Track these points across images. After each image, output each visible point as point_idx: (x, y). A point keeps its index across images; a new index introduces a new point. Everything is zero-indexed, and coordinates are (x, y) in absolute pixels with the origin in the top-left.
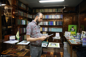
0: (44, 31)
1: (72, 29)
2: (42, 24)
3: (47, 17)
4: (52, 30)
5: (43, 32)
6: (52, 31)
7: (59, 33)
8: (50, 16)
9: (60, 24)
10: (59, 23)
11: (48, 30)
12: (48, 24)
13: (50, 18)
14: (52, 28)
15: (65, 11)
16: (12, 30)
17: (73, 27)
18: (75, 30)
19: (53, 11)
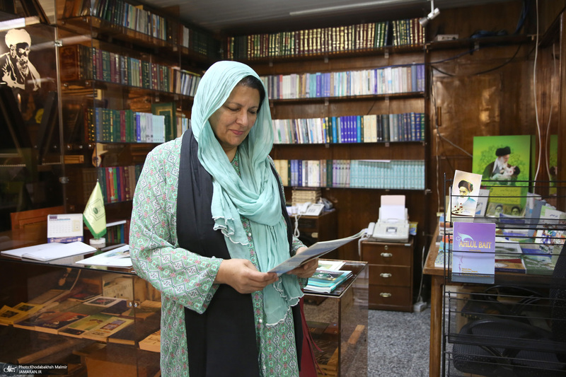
0: (300, 188)
1: (499, 163)
2: (286, 140)
3: (320, 86)
4: (356, 174)
5: (296, 195)
6: (357, 183)
7: (402, 198)
8: (336, 75)
9: (408, 132)
10: (404, 129)
11: (329, 175)
12: (329, 132)
13: (341, 92)
14: (355, 164)
15: (440, 38)
16: (63, 180)
17: (502, 152)
18: (517, 171)
19: (360, 44)
